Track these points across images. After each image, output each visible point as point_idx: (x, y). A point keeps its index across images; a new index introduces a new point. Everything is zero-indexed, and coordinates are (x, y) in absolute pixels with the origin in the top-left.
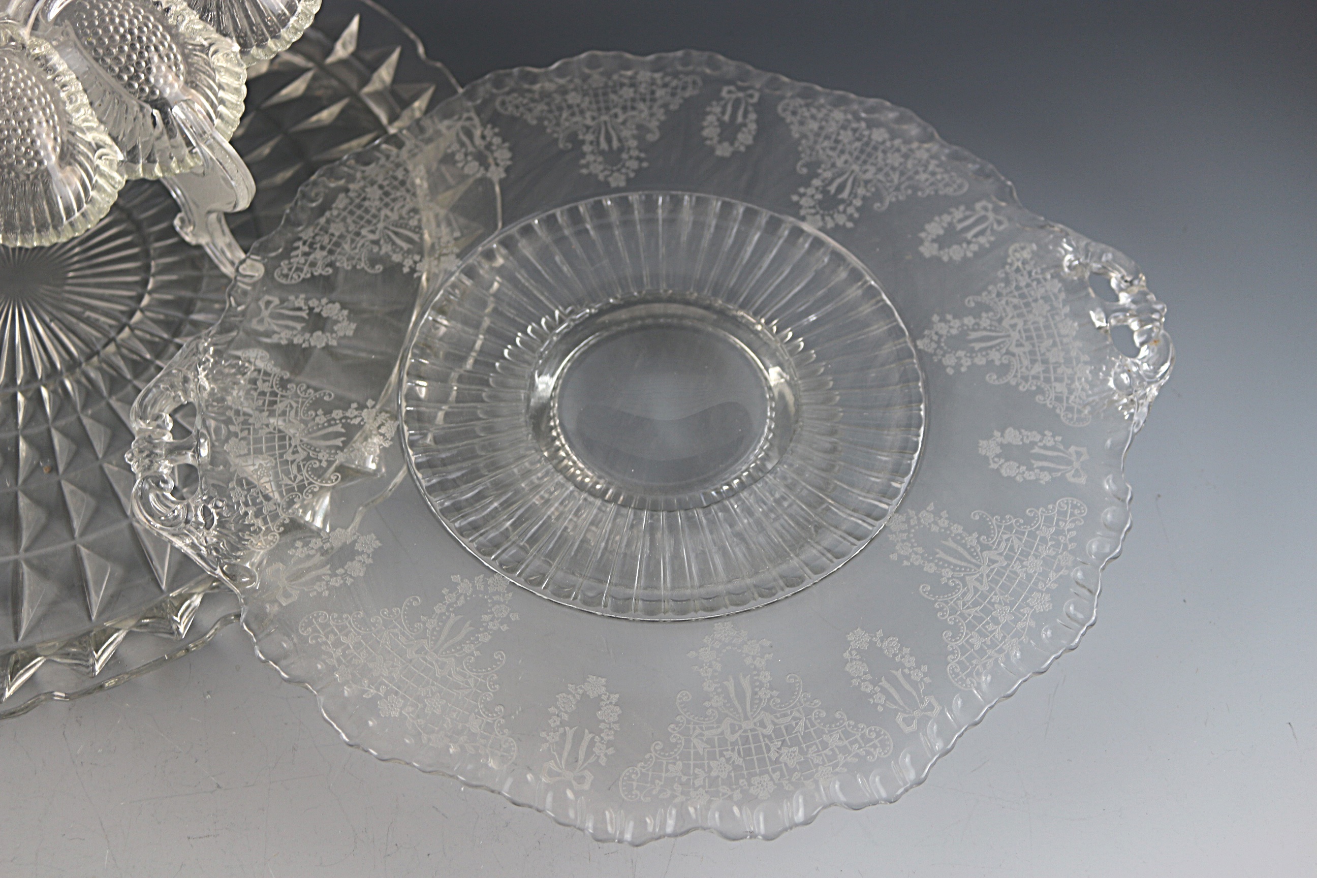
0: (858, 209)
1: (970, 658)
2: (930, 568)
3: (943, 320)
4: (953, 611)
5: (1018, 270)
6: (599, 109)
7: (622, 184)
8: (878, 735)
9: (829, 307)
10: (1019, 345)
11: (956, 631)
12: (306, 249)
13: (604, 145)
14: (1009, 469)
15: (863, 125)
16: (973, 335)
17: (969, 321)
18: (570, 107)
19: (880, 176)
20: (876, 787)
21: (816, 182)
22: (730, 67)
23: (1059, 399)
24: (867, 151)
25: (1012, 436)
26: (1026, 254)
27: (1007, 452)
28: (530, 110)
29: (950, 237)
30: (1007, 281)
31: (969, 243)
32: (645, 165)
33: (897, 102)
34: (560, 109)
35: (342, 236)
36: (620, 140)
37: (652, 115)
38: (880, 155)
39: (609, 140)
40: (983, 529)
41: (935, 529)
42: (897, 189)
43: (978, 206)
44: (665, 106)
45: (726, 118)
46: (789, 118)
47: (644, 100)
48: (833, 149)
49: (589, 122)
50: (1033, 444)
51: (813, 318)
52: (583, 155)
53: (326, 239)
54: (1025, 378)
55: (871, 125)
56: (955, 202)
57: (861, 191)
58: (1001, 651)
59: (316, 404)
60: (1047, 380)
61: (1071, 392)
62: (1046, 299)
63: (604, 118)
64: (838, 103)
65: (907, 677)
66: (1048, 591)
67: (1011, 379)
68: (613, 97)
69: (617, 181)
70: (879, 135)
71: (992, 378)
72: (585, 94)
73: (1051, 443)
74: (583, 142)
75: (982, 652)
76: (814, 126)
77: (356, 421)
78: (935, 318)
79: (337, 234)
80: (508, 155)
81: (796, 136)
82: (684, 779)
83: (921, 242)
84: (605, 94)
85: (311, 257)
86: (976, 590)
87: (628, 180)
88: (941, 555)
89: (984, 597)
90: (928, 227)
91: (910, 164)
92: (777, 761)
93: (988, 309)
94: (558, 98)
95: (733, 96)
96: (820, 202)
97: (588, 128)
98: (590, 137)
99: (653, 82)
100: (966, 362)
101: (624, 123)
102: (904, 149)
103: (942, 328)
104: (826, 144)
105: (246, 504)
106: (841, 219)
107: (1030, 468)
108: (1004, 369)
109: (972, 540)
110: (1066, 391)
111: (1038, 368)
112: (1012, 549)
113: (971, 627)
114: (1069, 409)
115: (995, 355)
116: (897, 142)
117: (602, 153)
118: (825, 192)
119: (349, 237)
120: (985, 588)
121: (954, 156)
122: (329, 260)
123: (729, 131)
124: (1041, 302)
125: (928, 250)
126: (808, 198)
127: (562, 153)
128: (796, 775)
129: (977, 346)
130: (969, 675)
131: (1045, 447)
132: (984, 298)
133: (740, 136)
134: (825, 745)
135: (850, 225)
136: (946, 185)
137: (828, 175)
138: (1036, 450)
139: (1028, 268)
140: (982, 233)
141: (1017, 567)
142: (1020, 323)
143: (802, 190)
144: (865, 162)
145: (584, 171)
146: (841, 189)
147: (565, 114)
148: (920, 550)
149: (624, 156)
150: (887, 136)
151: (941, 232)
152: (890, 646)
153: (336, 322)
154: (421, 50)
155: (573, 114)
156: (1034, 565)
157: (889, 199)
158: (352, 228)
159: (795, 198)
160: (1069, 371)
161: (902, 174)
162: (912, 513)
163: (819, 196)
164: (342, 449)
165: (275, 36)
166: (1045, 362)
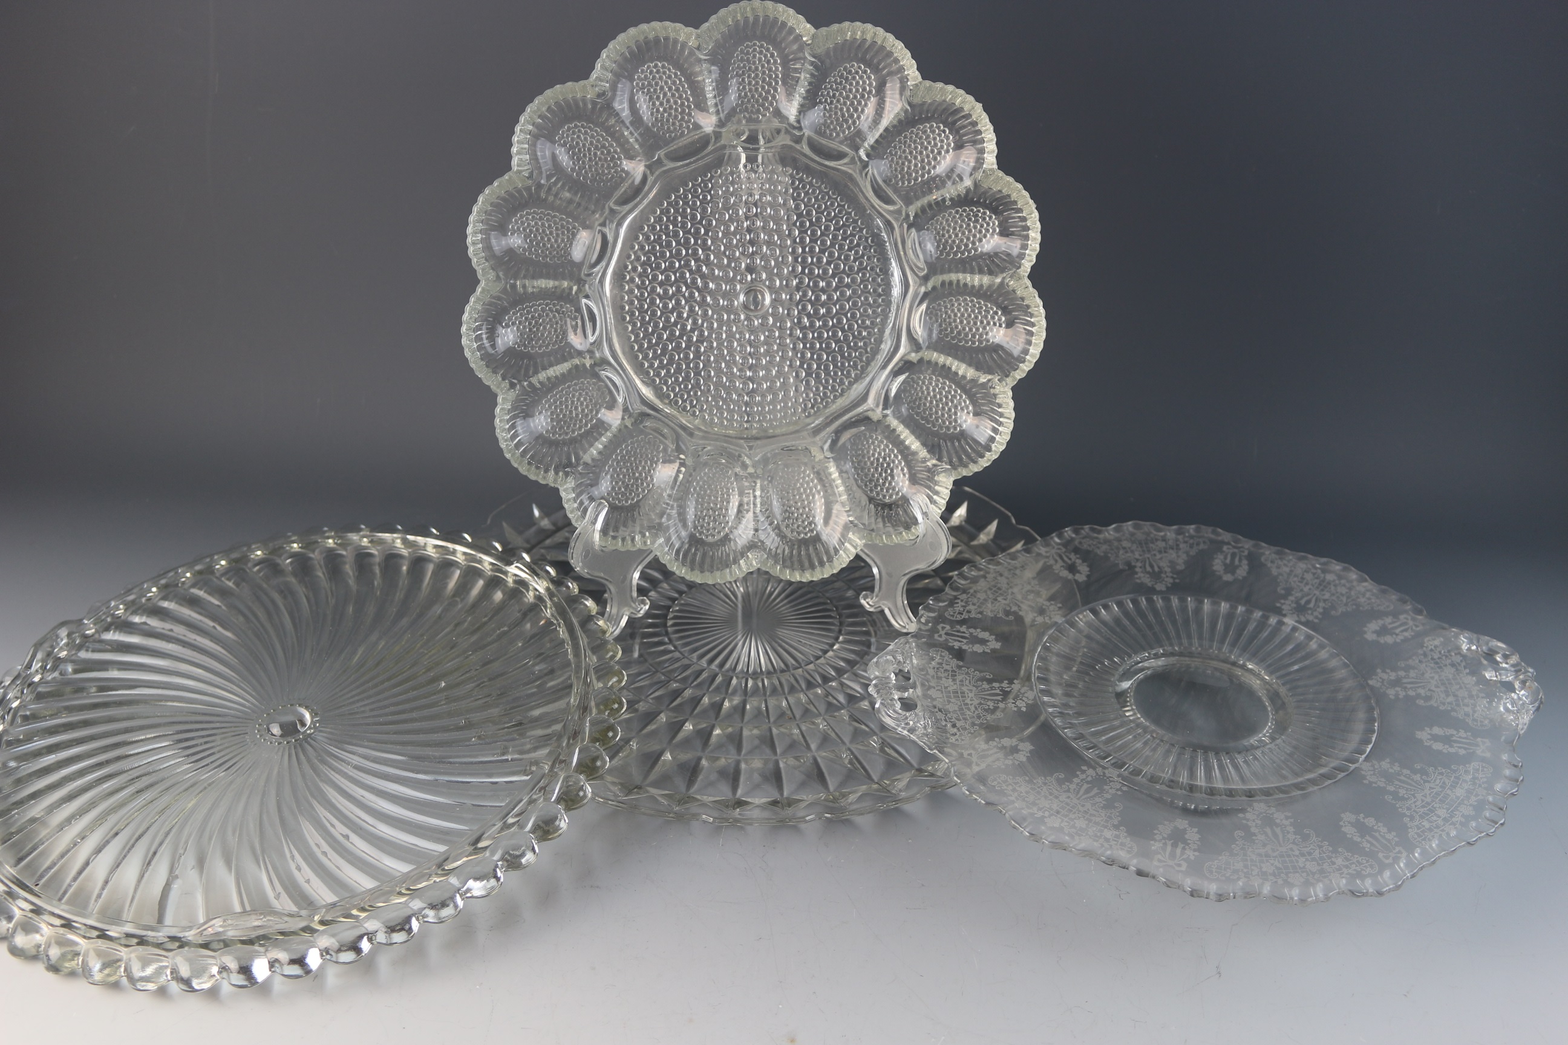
0: (1320, 613)
1: (1423, 832)
2: (1391, 788)
3: (1384, 671)
4: (1409, 809)
5: (1431, 650)
6: (1143, 551)
7: (1164, 589)
8: (1367, 862)
9: (1307, 662)
10: (1437, 686)
11: (1412, 818)
12: (963, 604)
13: (1148, 569)
14: (1437, 746)
15: (1319, 571)
16: (1405, 681)
17: (1402, 673)
18: (1124, 548)
19: (1334, 598)
20: (1368, 885)
21: (1291, 598)
22: (1226, 536)
23: (1467, 715)
24: (1323, 585)
25: (1437, 730)
26: (1437, 642)
27: (1435, 738)
28: (1098, 548)
29: (1383, 631)
30: (1425, 655)
31: (1397, 635)
32: (1177, 581)
33: (1340, 559)
34: (1118, 548)
35: (985, 600)
36: (1159, 567)
37: (1178, 557)
38: (1333, 588)
39: (1152, 566)
40: (1424, 772)
41: (1390, 770)
42: (1346, 605)
43: (1402, 617)
44: (1187, 553)
45: (1228, 561)
46: (1269, 565)
47: (1173, 549)
48: (1301, 582)
49: (1137, 556)
50: (1452, 735)
51: (1296, 667)
52: (1136, 573)
53: (975, 601)
54: (1444, 704)
55: (1324, 571)
56: (1386, 614)
57: (1322, 604)
58: (1443, 830)
59: (983, 679)
60: (1458, 705)
61: (1474, 712)
62: (1453, 665)
63: (1147, 555)
64: (1301, 559)
65: (1384, 837)
66: (1471, 805)
67: (1433, 703)
68: (1151, 545)
69: (1160, 587)
70: (1330, 577)
71: (1421, 702)
72: (1133, 542)
73: (1464, 735)
74: (1135, 567)
75: (1430, 830)
76: (1287, 570)
77: (1008, 689)
78: (1379, 671)
79: (982, 598)
80: (1087, 569)
81: (1276, 574)
82: (1245, 870)
83: (1365, 633)
84: (1146, 544)
85: (968, 608)
86: (1423, 801)
87: (1168, 588)
88: (1397, 782)
89: (1428, 804)
90: (1368, 625)
91: (1353, 593)
92: (1304, 867)
93: (1413, 668)
94: (1116, 544)
95: (1231, 551)
96: (1295, 608)
97: (1137, 560)
98: (1139, 564)
99: (1177, 540)
100: (1402, 694)
101: (1161, 559)
102: (1348, 585)
103: (1385, 676)
104: (1295, 579)
105: (946, 720)
106: (1310, 618)
107: (1451, 746)
108: (1428, 698)
109: (1417, 777)
110: (1471, 712)
111: (1451, 699)
112: (1444, 783)
113: (1422, 817)
114: (1475, 720)
115: (1422, 692)
116: (1343, 581)
117: (1148, 573)
118: (1297, 602)
119: (990, 601)
120: (1428, 799)
121: (1384, 592)
122: (979, 610)
123: (1231, 568)
124: (1449, 667)
125: (1370, 636)
126: (1287, 605)
127: (1122, 571)
128: (1316, 876)
129: (1409, 686)
130: (1424, 839)
131: (1460, 737)
132: (1410, 662)
133: (1238, 571)
134: (1334, 863)
135: (1316, 621)
136: (1378, 605)
137: (1299, 595)
138: (1454, 738)
139: (1438, 649)
140: (1406, 630)
141: (1449, 792)
142: (1436, 677)
143: (1282, 601)
144: (1322, 590)
145: (1138, 581)
146: (1308, 602)
147: (1121, 552)
148: (1383, 780)
149: (1163, 575)
150: (1335, 578)
151: (1378, 628)
152: (1370, 822)
153: (988, 641)
154: (1014, 521)
155: (1127, 552)
156: (1460, 792)
157: (1341, 610)
158: (991, 596)
159: (1278, 605)
160: (1472, 701)
161: (1348, 598)
162: (1375, 762)
163: (1294, 605)
164: (1002, 702)
165: (990, 450)
166: (1455, 696)
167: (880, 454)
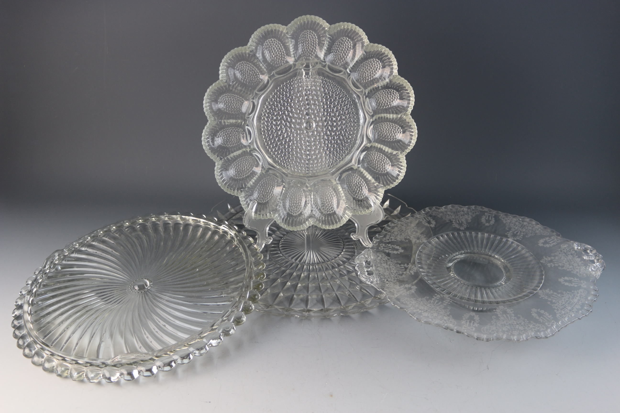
0: (522, 237)
1: (562, 315)
2: (550, 299)
3: (546, 257)
4: (556, 307)
5: (564, 249)
6: (455, 215)
7: (463, 229)
8: (542, 326)
9: (518, 255)
10: (566, 262)
11: (558, 310)
12: (389, 236)
13: (458, 222)
14: (567, 284)
15: (521, 221)
16: (554, 260)
17: (553, 258)
18: (448, 215)
19: (527, 231)
20: (542, 334)
21: (511, 231)
22: (486, 209)
23: (577, 272)
24: (523, 226)
25: (566, 278)
26: (565, 246)
27: (566, 281)
28: (439, 215)
29: (546, 243)
30: (561, 251)
31: (551, 244)
32: (468, 226)
33: (528, 217)
34: (446, 215)
35: (397, 235)
36: (461, 221)
37: (468, 217)
38: (526, 227)
39: (459, 221)
40: (562, 293)
41: (549, 293)
42: (531, 233)
43: (552, 237)
44: (472, 216)
45: (487, 218)
46: (502, 219)
47: (466, 214)
48: (514, 225)
49: (453, 217)
50: (572, 280)
51: (513, 257)
52: (453, 224)
53: (394, 235)
54: (569, 269)
55: (523, 221)
56: (547, 236)
57: (522, 233)
58: (569, 314)
59: (397, 263)
60: (574, 269)
61: (580, 271)
62: (572, 254)
63: (457, 217)
64: (514, 217)
65: (547, 317)
66: (579, 305)
67: (564, 268)
68: (458, 213)
69: (462, 228)
70: (525, 223)
71: (560, 268)
72: (452, 212)
73: (576, 280)
74: (453, 221)
75: (565, 314)
76: (509, 221)
77: (407, 267)
78: (544, 257)
79: (396, 234)
80: (435, 222)
81: (505, 223)
82: (497, 330)
83: (539, 243)
84: (456, 213)
85: (391, 238)
86: (562, 304)
87: (465, 229)
88: (552, 297)
89: (564, 305)
90: (540, 241)
91: (534, 229)
92: (518, 329)
93: (557, 256)
94: (445, 213)
95: (488, 215)
96: (512, 235)
97: (453, 219)
98: (454, 220)
99: (468, 211)
100: (553, 265)
101: (462, 218)
102: (532, 226)
103: (547, 259)
104: (512, 224)
105: (384, 278)
106: (518, 238)
107: (572, 284)
108: (563, 267)
109: (559, 295)
110: (579, 271)
111: (571, 267)
112: (569, 297)
113: (561, 310)
114: (580, 274)
115: (560, 264)
116: (530, 225)
117: (458, 223)
118: (513, 233)
119: (399, 235)
120: (564, 303)
121: (545, 228)
122: (395, 238)
123: (488, 221)
124: (570, 255)
125: (541, 245)
126: (509, 234)
127: (448, 223)
128: (523, 332)
129: (555, 262)
130: (562, 318)
131: (575, 280)
132: (556, 254)
133: (491, 222)
134: (529, 327)
135: (520, 239)
136: (543, 233)
137: (514, 230)
138: (573, 281)
139: (566, 249)
140: (554, 242)
141: (571, 300)
142: (566, 259)
143: (508, 233)
144: (522, 228)
145: (454, 226)
146: (517, 233)
147: (447, 216)
148: (547, 296)
149: (463, 224)
150: (527, 224)
151: (543, 242)
152: (542, 312)
153: (399, 249)
154: (407, 206)
155: (449, 216)
156: (576, 301)
157: (530, 235)
158: (399, 233)
159: (506, 234)
160: (579, 267)
161: (532, 231)
162: (544, 290)
163: (512, 234)
164: (405, 271)
165: (398, 179)
166: (573, 265)
167: (357, 181)
